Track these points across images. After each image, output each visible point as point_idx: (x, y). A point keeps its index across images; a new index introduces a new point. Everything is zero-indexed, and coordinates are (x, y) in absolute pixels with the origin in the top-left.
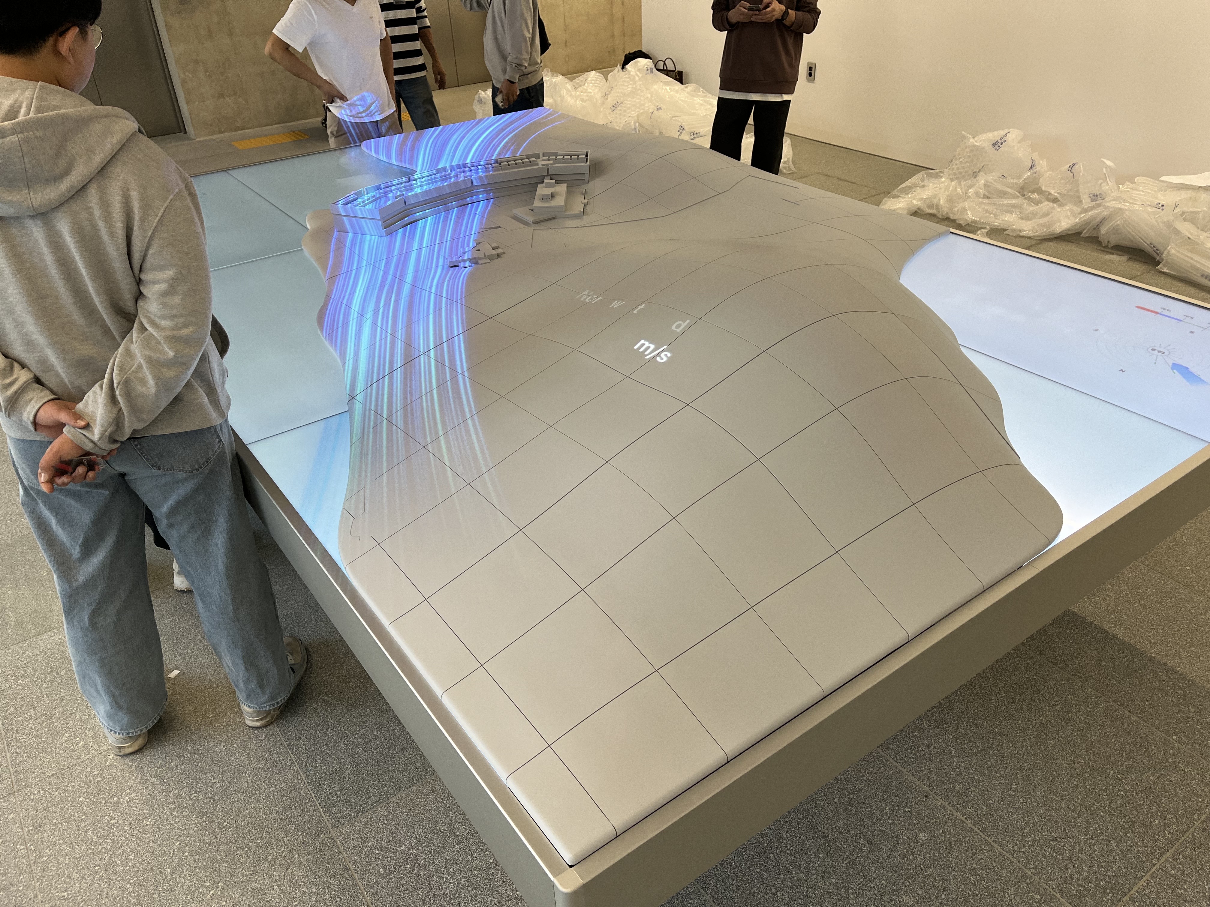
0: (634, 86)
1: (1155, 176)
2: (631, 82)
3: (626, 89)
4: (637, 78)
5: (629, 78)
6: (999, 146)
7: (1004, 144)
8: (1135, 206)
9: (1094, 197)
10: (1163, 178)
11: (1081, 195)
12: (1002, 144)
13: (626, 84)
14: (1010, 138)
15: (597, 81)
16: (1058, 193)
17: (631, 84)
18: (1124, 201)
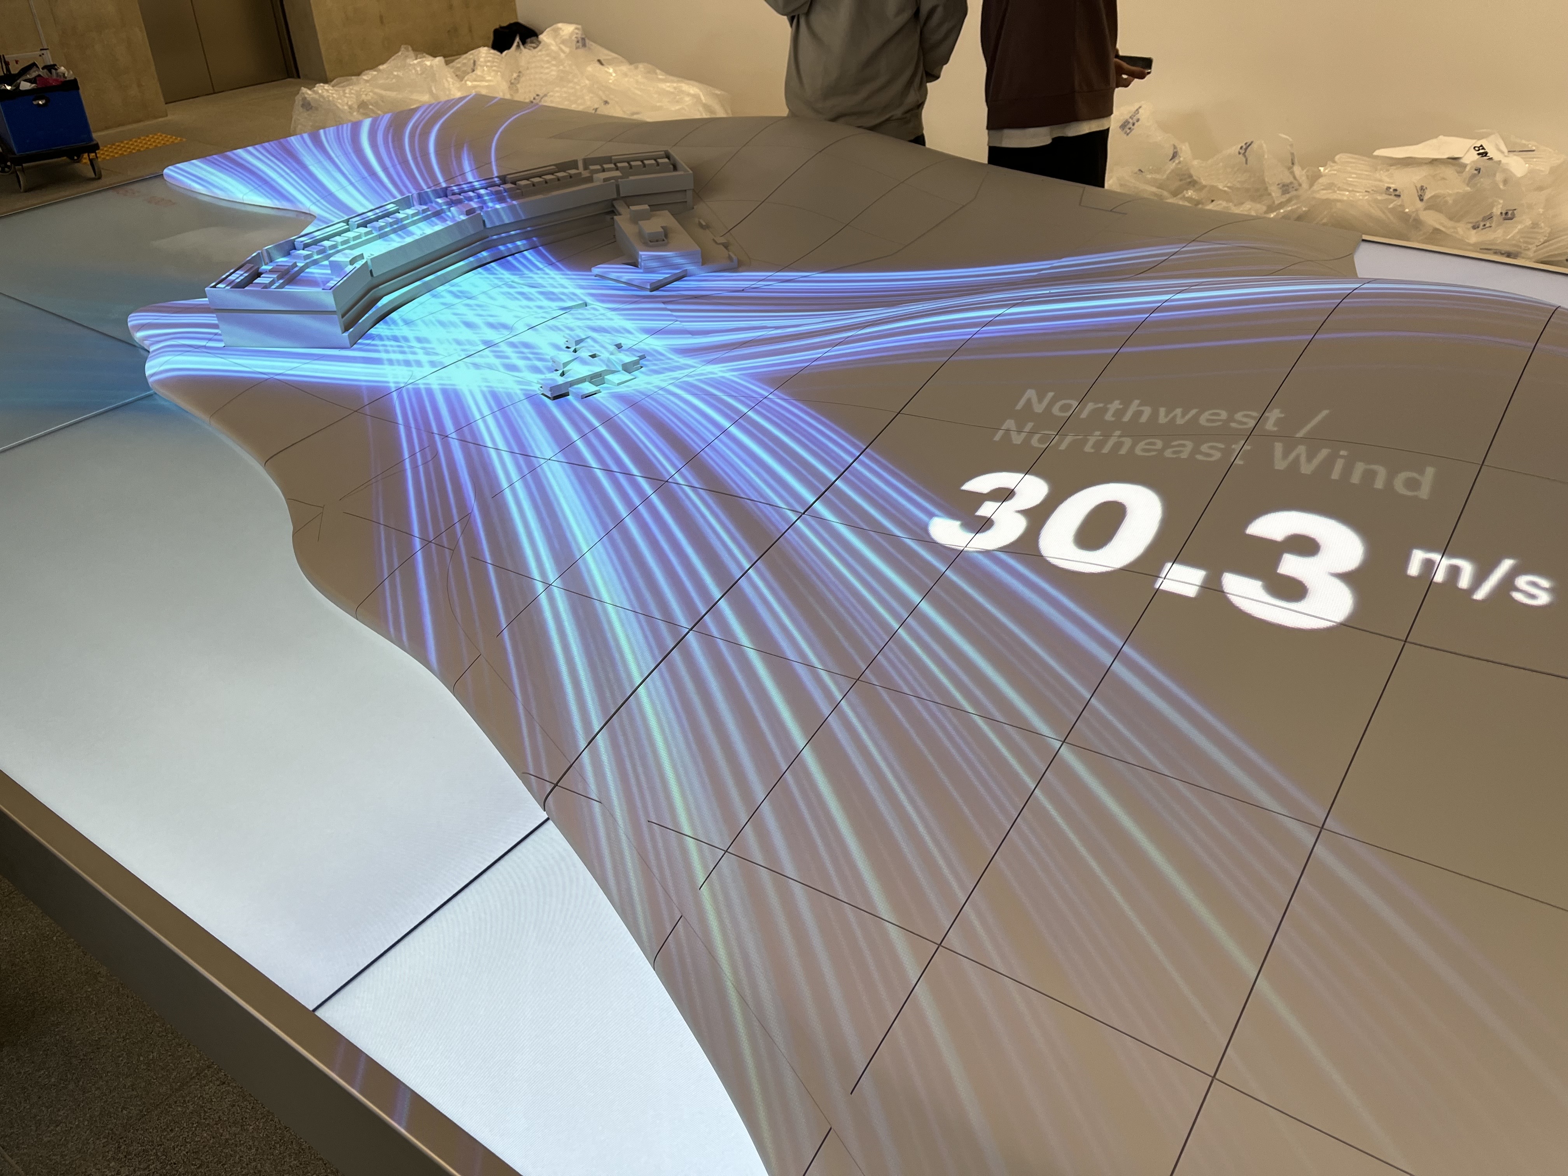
0: (561, 67)
1: (1364, 150)
2: (554, 62)
3: (547, 73)
4: (562, 55)
5: (548, 55)
6: (1130, 129)
7: (1136, 124)
8: (1358, 194)
9: (1285, 188)
10: (1377, 153)
11: (1268, 185)
12: (1134, 124)
13: (546, 66)
14: (1143, 114)
15: (493, 62)
16: (1228, 187)
17: (554, 65)
18: (1339, 189)
